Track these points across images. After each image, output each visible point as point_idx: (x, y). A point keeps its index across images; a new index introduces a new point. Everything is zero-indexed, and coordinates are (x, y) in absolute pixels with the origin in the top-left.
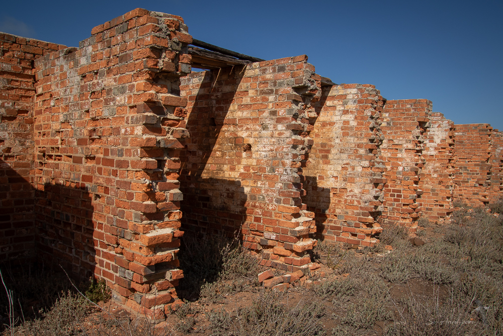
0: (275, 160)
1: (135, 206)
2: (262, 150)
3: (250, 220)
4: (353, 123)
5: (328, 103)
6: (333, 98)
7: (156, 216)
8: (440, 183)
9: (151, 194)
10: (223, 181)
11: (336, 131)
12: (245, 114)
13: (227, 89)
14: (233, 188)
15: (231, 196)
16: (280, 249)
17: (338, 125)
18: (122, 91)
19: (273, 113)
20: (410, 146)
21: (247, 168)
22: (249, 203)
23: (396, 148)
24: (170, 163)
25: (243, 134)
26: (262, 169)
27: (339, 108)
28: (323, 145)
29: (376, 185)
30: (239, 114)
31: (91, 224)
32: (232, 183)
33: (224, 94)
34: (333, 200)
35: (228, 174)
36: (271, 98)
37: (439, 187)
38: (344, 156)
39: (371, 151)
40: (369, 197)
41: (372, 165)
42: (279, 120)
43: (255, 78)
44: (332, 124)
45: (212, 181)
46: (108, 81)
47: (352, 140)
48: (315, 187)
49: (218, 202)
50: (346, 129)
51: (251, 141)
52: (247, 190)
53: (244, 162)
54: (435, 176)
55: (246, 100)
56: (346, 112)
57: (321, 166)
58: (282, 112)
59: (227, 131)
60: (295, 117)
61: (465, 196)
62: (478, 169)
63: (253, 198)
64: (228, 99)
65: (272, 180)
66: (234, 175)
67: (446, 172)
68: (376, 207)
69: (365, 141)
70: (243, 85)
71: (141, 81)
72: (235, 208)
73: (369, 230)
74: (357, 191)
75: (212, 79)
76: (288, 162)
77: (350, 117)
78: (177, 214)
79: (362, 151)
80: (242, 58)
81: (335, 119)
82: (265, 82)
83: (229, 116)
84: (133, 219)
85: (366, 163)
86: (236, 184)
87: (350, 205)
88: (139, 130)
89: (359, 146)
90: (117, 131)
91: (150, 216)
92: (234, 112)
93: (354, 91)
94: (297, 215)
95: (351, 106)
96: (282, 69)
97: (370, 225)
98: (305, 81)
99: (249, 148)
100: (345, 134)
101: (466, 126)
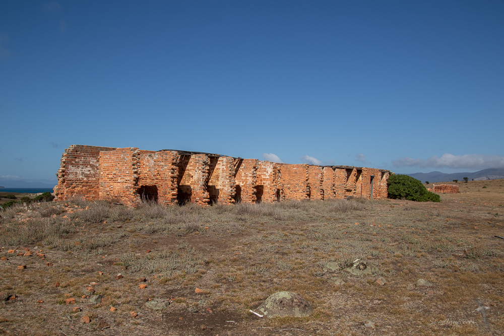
0: (199, 180)
1: (169, 188)
2: (195, 177)
3: (193, 195)
4: (225, 169)
5: (218, 162)
6: (220, 161)
7: (173, 189)
8: (270, 189)
9: (172, 185)
10: (186, 186)
11: (220, 171)
12: (191, 168)
13: (187, 161)
14: (188, 187)
15: (188, 189)
16: (200, 202)
17: (221, 169)
18: (166, 166)
19: (198, 168)
20: (251, 175)
21: (192, 182)
22: (192, 191)
23: (246, 176)
24: (175, 180)
25: (191, 173)
26: (196, 182)
27: (221, 164)
28: (217, 175)
29: (231, 187)
30: (190, 168)
31: (157, 193)
32: (188, 186)
33: (186, 162)
34: (220, 192)
35: (187, 184)
36: (197, 164)
37: (270, 191)
38: (223, 179)
39: (230, 177)
40: (229, 191)
41: (230, 181)
42: (199, 170)
43: (194, 159)
44: (219, 169)
45: (183, 186)
46: (162, 164)
47: (225, 174)
48: (215, 189)
49: (184, 192)
50: (223, 170)
51: (193, 175)
52: (192, 188)
53: (191, 180)
54: (269, 186)
55: (191, 164)
56: (223, 165)
57: (217, 182)
58: (200, 168)
59: (186, 172)
60: (203, 169)
61: (298, 197)
62: (302, 184)
63: (194, 189)
64: (187, 163)
65: (198, 185)
66: (189, 184)
67: (272, 185)
68: (232, 194)
69: (228, 174)
70: (190, 160)
71: (170, 165)
72: (189, 193)
73: (230, 201)
74: (226, 189)
75: (182, 158)
76: (202, 180)
77: (224, 167)
78: (177, 190)
79: (227, 177)
80: (190, 153)
81: (220, 167)
82: (196, 160)
83: (187, 168)
84: (168, 190)
85: (229, 181)
86: (189, 186)
87: (225, 194)
88: (170, 173)
89: (227, 176)
90: (165, 174)
91: (172, 189)
92: (188, 167)
93: (225, 159)
94: (204, 193)
95: (225, 164)
96: (200, 157)
97: (230, 199)
98: (205, 160)
99: (192, 177)
100: (223, 172)
101: (298, 165)
